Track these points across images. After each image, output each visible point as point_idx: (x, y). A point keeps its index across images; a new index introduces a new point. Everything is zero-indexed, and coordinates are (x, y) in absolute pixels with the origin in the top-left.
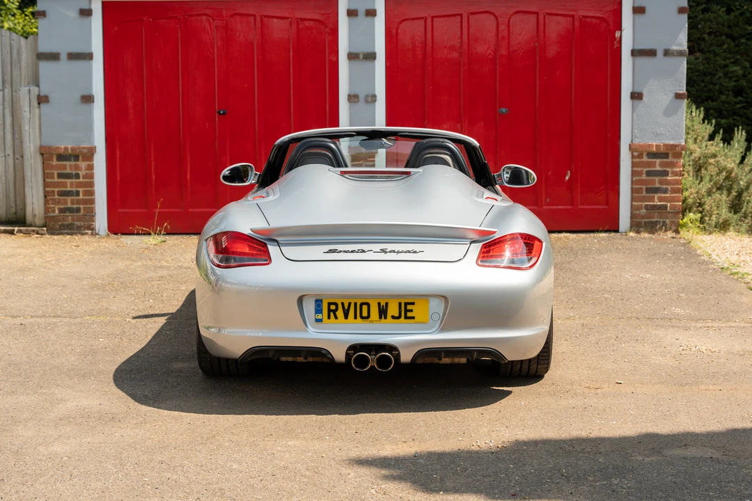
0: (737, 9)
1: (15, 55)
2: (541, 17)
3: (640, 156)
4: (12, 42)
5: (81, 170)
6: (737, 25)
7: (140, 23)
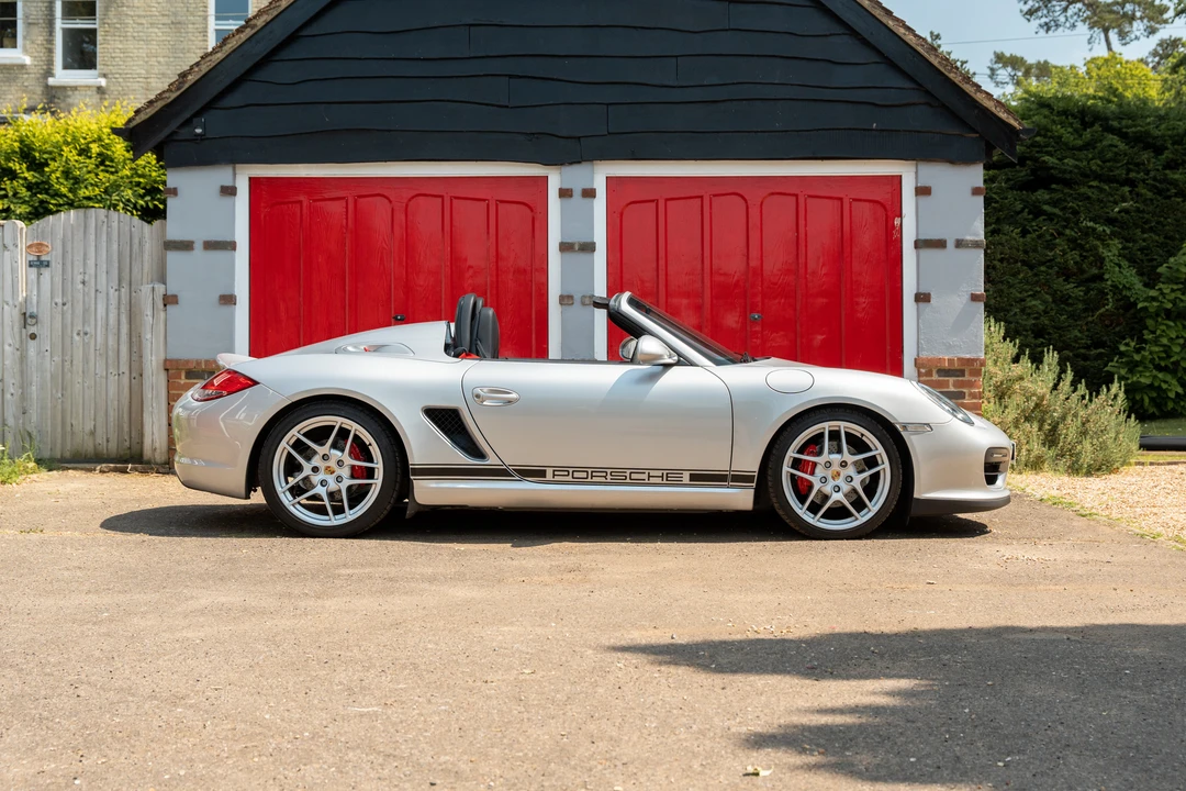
0: (1035, 231)
1: (136, 246)
2: (801, 201)
3: (929, 373)
4: (133, 229)
6: (1035, 251)
7: (298, 205)
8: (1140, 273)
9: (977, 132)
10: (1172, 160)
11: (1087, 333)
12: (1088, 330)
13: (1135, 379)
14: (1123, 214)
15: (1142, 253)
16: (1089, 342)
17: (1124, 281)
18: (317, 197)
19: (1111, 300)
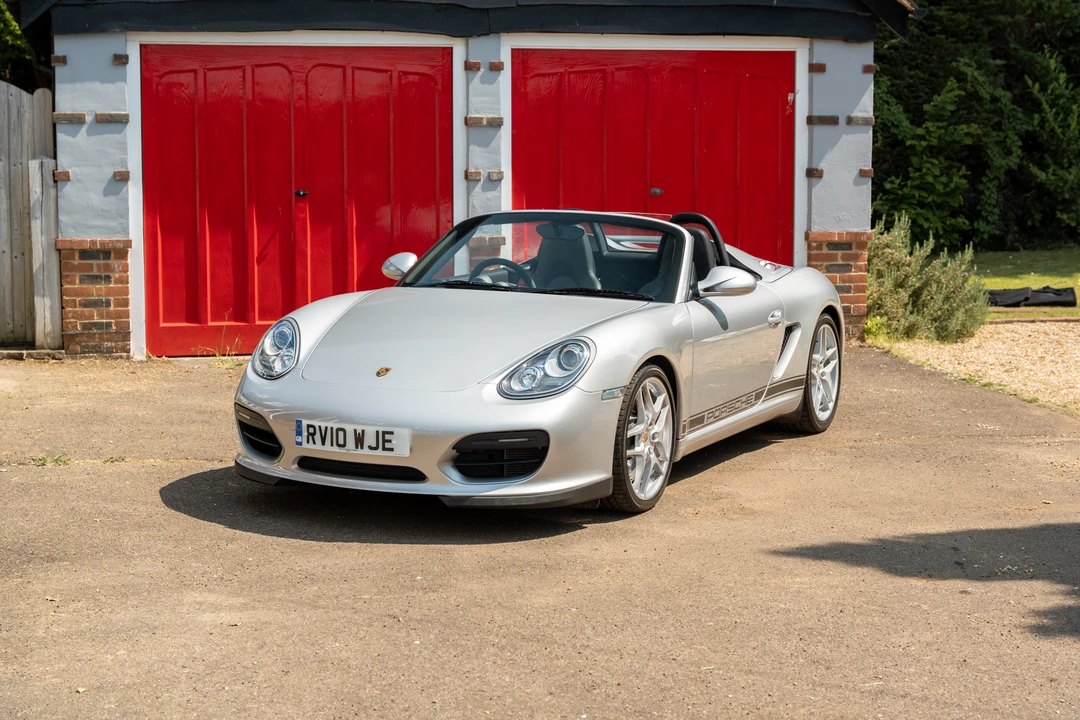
1: (14, 116)
2: (700, 76)
3: (819, 247)
4: (10, 98)
5: (113, 271)
7: (192, 74)
8: (906, 111)
9: (870, 11)
14: (892, 51)
15: (909, 90)
17: (892, 119)
18: (212, 66)
19: (880, 138)
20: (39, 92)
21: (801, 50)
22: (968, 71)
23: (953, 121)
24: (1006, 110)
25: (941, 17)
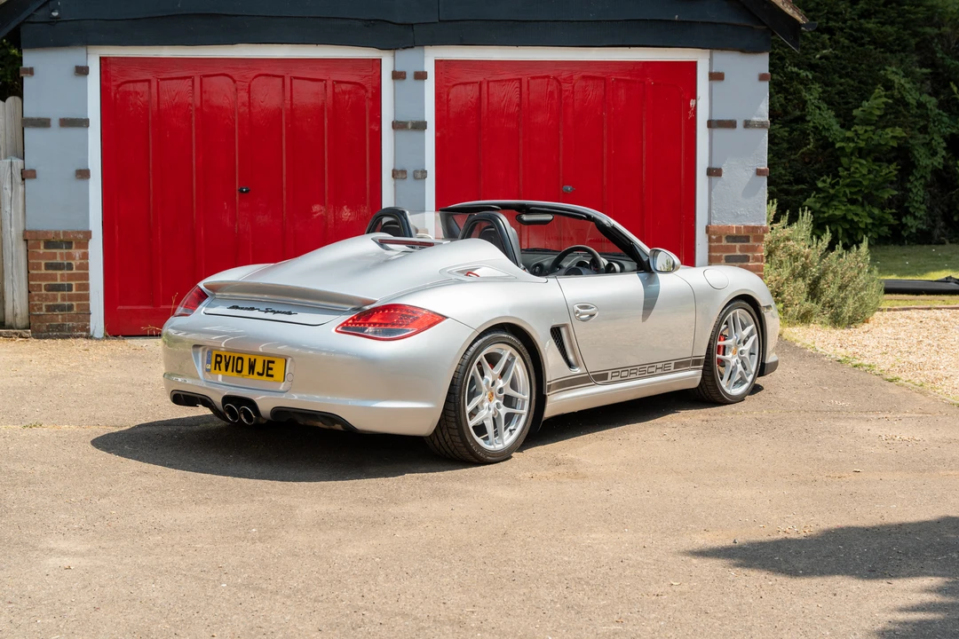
2: (609, 83)
3: (719, 240)
5: (74, 259)
7: (147, 84)
8: (837, 116)
9: (764, 24)
10: (866, 10)
11: (789, 170)
12: (790, 167)
13: (831, 212)
14: (823, 60)
15: (839, 97)
16: (792, 178)
17: (824, 123)
18: (164, 76)
19: (812, 140)
20: (10, 100)
21: (703, 61)
22: (895, 78)
23: (881, 124)
24: (931, 114)
25: (870, 29)
